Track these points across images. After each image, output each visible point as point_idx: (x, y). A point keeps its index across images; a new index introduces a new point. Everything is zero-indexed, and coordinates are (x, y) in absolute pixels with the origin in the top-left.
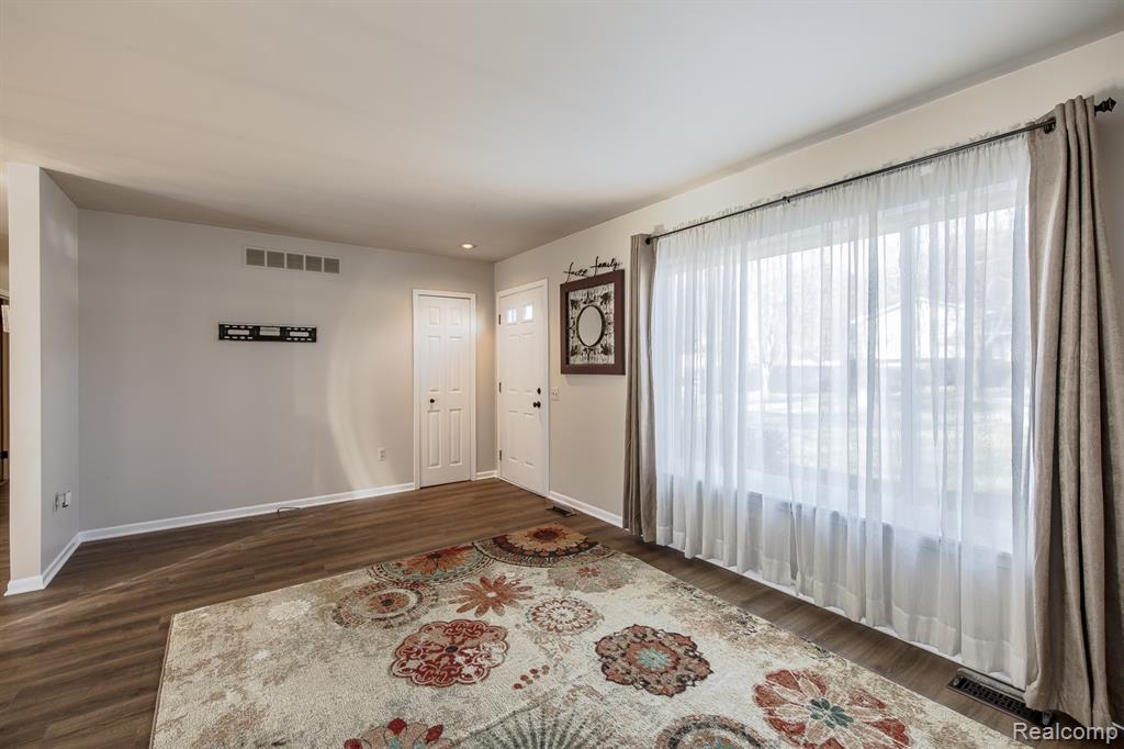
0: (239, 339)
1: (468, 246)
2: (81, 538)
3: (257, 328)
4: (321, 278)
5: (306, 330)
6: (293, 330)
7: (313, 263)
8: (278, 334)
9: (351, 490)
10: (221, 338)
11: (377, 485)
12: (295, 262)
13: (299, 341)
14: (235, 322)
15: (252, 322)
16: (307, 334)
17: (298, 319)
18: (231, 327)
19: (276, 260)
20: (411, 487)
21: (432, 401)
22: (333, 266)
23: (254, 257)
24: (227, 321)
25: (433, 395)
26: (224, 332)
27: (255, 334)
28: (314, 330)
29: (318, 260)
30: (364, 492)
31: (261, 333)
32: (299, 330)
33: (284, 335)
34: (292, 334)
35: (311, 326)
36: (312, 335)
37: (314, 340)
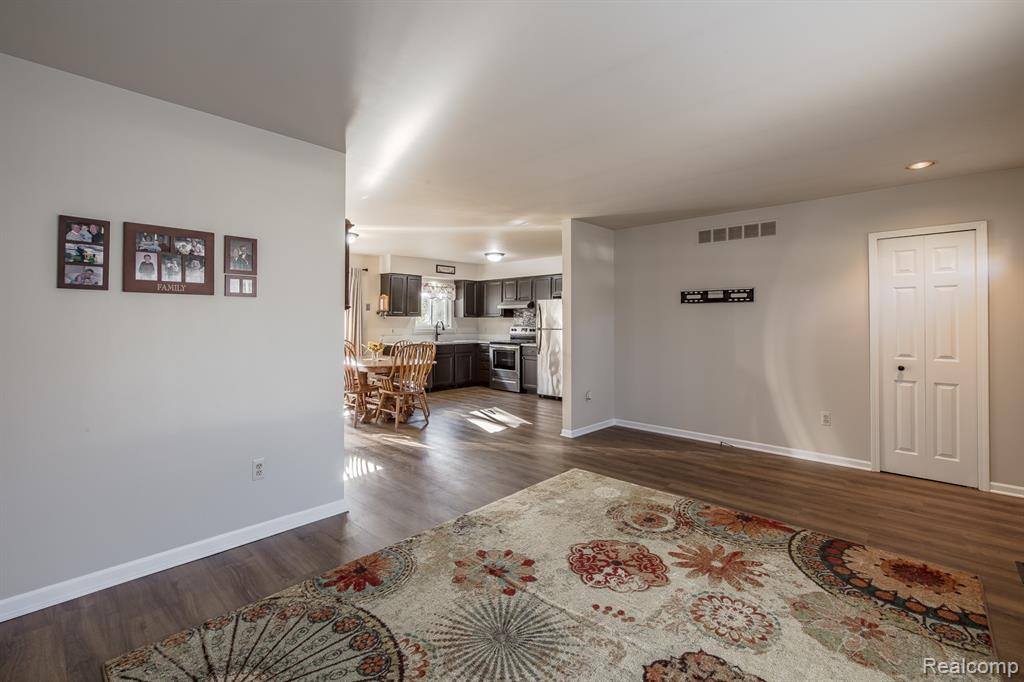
0: (694, 302)
1: (920, 165)
2: (614, 422)
3: (706, 293)
4: (759, 242)
5: (745, 291)
6: (733, 292)
7: (751, 231)
8: (721, 296)
9: (788, 446)
10: (682, 302)
11: (818, 450)
12: (735, 233)
13: (739, 301)
14: (691, 290)
15: (702, 289)
16: (745, 295)
17: (738, 281)
18: (689, 294)
19: (719, 235)
20: (866, 466)
21: (901, 368)
22: (769, 229)
23: (704, 237)
24: (686, 289)
25: (903, 361)
26: (684, 297)
27: (705, 298)
28: (752, 291)
29: (755, 227)
30: (803, 452)
31: (710, 296)
32: (739, 292)
33: (727, 297)
34: (733, 296)
35: (748, 287)
36: (750, 295)
37: (752, 300)
